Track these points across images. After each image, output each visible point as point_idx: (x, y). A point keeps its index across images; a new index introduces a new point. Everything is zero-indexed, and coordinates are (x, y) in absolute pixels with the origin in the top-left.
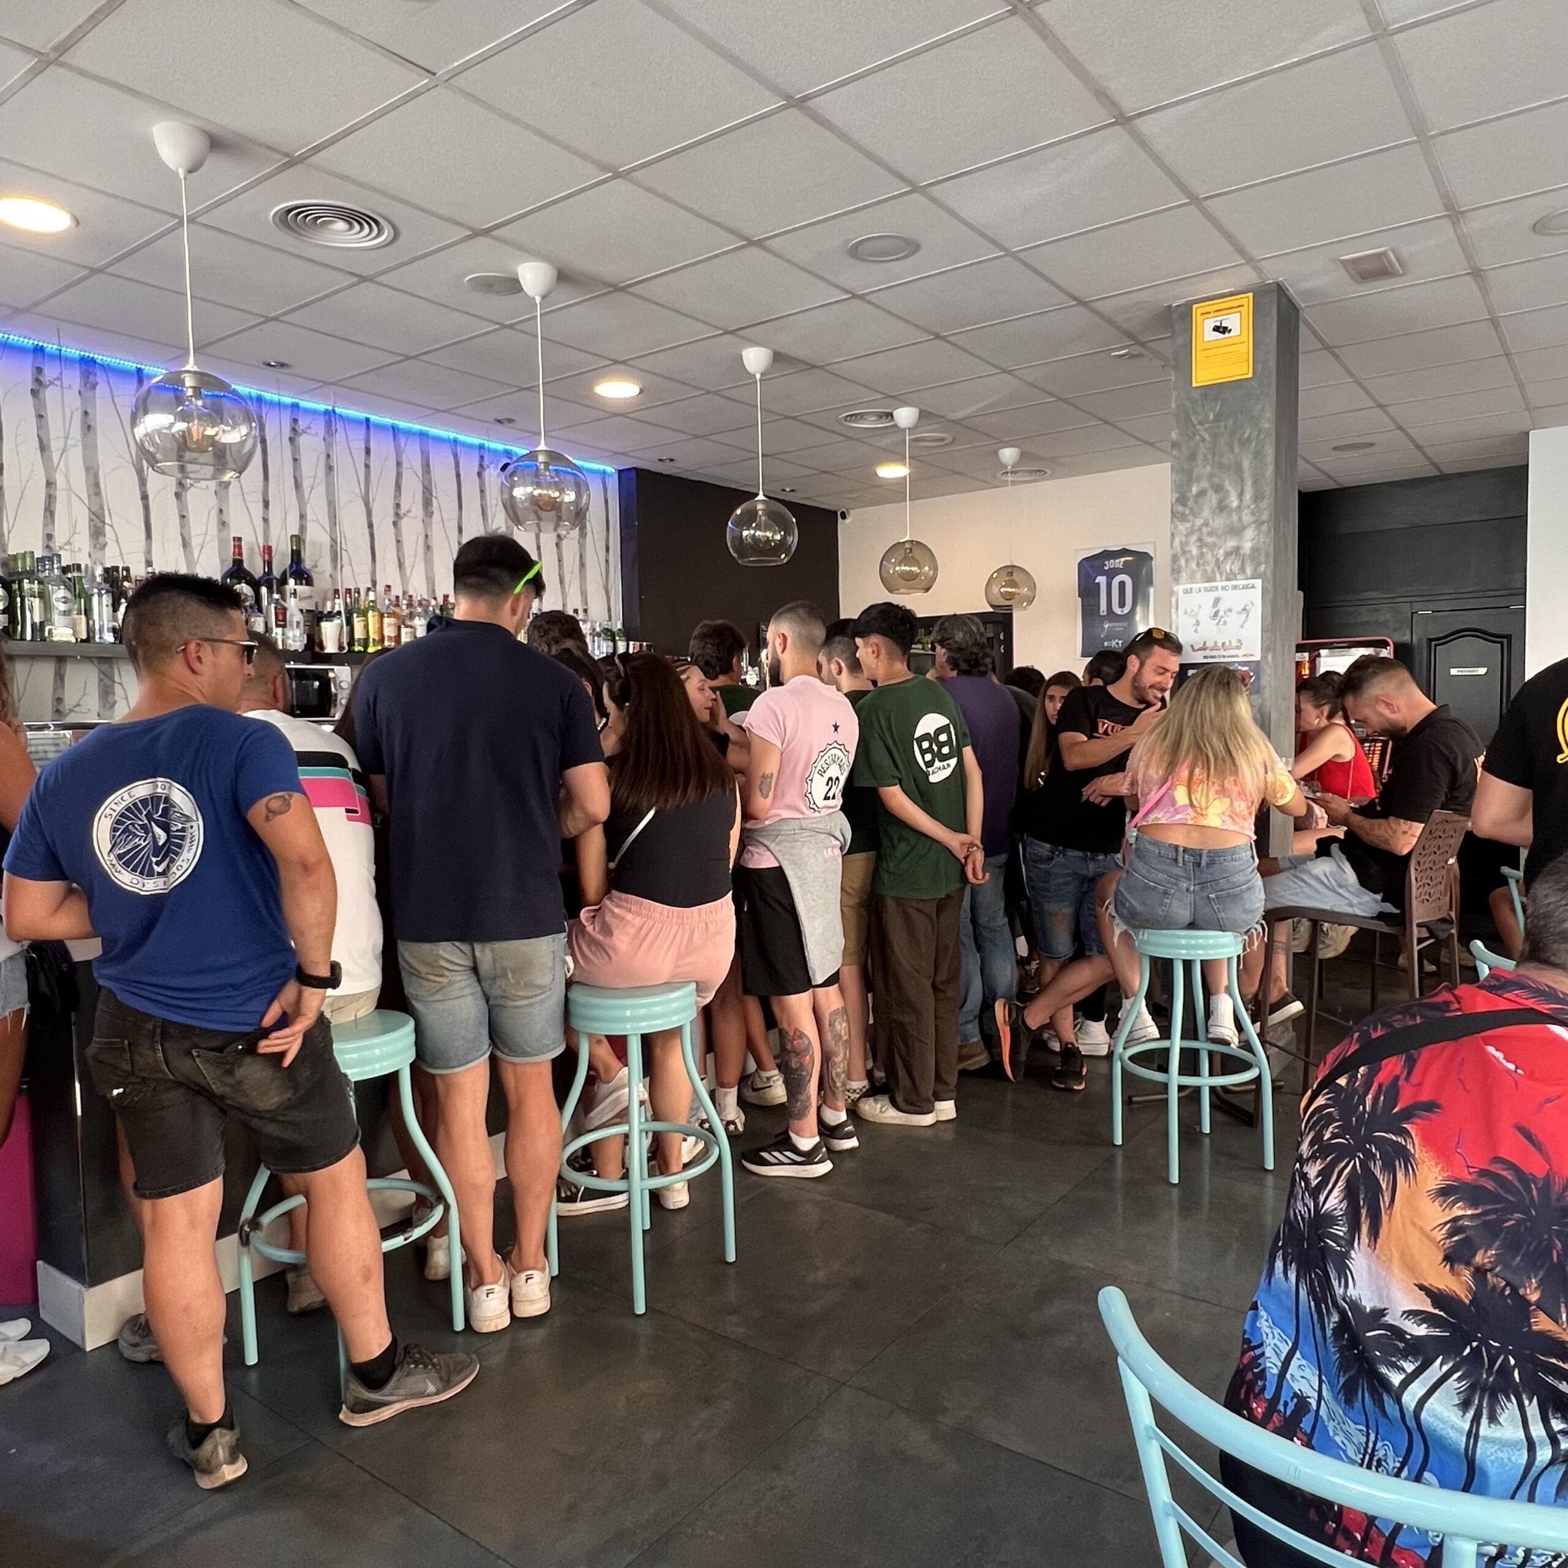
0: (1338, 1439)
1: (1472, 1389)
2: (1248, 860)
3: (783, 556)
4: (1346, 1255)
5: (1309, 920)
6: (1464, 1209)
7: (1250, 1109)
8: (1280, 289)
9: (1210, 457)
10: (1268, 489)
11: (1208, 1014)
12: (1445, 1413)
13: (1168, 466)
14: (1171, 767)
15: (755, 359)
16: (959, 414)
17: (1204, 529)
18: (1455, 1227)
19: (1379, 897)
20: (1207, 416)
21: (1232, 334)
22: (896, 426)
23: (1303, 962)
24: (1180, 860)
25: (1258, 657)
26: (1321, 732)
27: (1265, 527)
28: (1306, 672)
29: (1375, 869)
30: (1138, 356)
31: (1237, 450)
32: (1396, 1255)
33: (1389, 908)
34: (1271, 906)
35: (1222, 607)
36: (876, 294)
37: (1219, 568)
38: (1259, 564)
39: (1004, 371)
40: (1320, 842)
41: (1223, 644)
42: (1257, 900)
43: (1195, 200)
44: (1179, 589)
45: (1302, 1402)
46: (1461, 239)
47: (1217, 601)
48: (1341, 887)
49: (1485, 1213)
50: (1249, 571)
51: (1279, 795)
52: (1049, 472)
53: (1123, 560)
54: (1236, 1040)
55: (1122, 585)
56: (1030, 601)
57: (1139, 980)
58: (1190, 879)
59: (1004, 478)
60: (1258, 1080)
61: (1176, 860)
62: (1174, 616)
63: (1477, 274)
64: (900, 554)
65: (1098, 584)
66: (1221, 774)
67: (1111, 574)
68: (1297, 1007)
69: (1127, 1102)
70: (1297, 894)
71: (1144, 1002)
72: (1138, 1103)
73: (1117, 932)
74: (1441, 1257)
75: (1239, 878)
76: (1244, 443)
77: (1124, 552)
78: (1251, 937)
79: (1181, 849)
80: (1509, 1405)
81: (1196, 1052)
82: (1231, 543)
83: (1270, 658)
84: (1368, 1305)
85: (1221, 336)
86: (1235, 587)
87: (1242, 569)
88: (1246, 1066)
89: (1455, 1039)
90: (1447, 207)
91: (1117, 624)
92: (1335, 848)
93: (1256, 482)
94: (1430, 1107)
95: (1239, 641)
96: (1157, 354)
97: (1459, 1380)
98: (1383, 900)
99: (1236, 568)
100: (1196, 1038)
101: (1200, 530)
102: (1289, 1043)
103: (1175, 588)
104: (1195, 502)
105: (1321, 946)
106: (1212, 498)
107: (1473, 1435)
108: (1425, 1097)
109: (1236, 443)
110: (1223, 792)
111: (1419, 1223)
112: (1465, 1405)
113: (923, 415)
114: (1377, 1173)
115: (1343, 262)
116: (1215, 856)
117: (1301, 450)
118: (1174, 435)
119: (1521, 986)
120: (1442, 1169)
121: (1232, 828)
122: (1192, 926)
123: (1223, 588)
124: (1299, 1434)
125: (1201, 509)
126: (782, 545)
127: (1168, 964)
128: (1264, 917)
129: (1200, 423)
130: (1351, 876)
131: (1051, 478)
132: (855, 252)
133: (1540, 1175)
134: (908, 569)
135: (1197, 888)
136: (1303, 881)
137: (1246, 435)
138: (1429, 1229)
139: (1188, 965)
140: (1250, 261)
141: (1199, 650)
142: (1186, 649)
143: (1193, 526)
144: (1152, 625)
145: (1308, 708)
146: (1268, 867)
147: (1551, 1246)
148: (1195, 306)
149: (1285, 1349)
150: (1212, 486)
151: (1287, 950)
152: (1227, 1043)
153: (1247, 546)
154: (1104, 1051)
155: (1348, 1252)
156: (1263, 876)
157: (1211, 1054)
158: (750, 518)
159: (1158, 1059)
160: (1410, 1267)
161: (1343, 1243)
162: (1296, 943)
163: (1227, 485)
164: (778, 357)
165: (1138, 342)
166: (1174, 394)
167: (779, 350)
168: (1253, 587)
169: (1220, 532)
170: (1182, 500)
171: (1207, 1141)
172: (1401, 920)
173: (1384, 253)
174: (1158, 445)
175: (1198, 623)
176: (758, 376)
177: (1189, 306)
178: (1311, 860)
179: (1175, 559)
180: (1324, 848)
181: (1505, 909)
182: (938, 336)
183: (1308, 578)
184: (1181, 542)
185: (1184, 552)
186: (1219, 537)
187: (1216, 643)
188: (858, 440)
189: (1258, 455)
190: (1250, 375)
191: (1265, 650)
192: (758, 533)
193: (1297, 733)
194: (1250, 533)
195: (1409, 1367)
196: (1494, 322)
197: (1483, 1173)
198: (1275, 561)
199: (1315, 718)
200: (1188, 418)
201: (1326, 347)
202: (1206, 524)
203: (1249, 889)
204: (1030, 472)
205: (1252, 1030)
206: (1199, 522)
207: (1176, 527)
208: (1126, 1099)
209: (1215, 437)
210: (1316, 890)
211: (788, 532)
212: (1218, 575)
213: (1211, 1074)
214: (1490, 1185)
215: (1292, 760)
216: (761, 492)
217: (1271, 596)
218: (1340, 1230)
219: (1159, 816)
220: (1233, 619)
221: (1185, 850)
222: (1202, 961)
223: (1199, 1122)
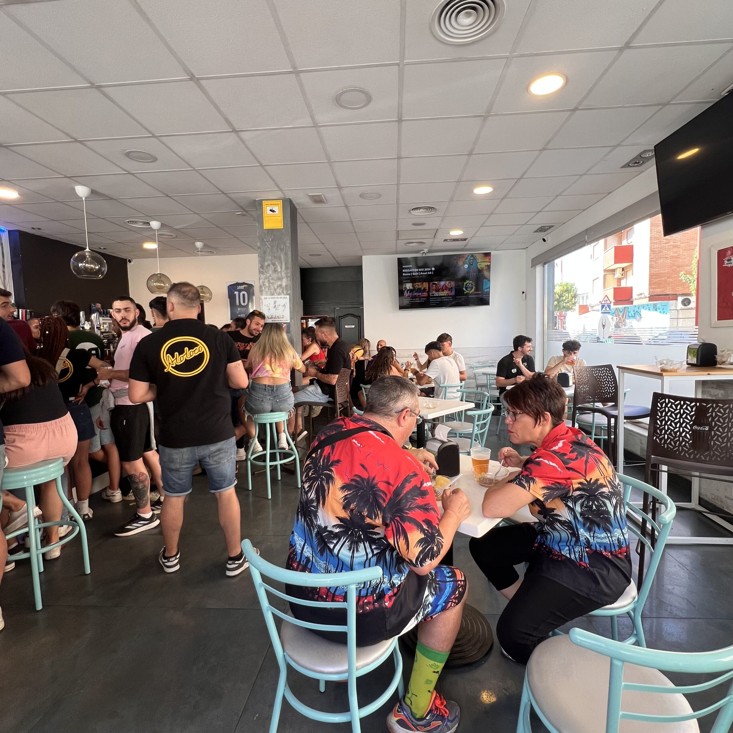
0: (318, 568)
1: (351, 544)
2: (288, 388)
3: (100, 276)
4: (317, 511)
5: (309, 405)
6: (347, 492)
7: (293, 469)
8: (290, 201)
9: (271, 253)
10: (290, 266)
11: (278, 440)
12: (345, 552)
13: (257, 255)
14: (263, 358)
15: (82, 191)
16: (178, 227)
17: (270, 278)
18: (345, 498)
19: (328, 396)
20: (269, 240)
21: (276, 213)
22: (151, 228)
23: (307, 420)
24: (267, 389)
25: (289, 321)
26: (309, 346)
27: (289, 279)
28: (305, 326)
29: (326, 388)
30: (245, 215)
31: (279, 252)
32: (329, 509)
33: (331, 399)
34: (296, 402)
35: (277, 304)
36: (139, 174)
37: (275, 291)
38: (288, 291)
39: (195, 213)
40: (310, 380)
41: (278, 317)
42: (292, 400)
43: (261, 165)
44: (263, 297)
45: (308, 558)
46: (341, 195)
47: (275, 302)
48: (317, 394)
49: (353, 492)
50: (285, 293)
51: (297, 366)
52: (215, 253)
53: (243, 286)
54: (288, 448)
55: (244, 295)
56: (210, 299)
57: (255, 431)
58: (270, 396)
59: (198, 253)
60: (295, 459)
61: (265, 389)
62: (261, 307)
63: (346, 207)
64: (156, 278)
65: (235, 294)
66: (280, 360)
67: (240, 291)
68: (305, 433)
69: (253, 474)
70: (304, 397)
71: (257, 439)
72: (256, 474)
73: (246, 416)
74: (342, 507)
75: (286, 394)
76: (282, 250)
77: (244, 284)
78: (290, 413)
79: (267, 386)
80: (361, 544)
81: (275, 453)
82: (279, 283)
83: (293, 321)
84: (323, 526)
85: (272, 213)
86: (281, 298)
87: (283, 292)
88: (290, 455)
89: (345, 439)
90: (337, 185)
91: (243, 309)
92: (315, 382)
93: (285, 264)
94: (338, 461)
95: (283, 315)
96: (251, 216)
97: (348, 542)
98: (329, 397)
99: (281, 291)
100: (274, 449)
101: (268, 278)
102: (304, 446)
103: (261, 297)
104: (267, 268)
105: (312, 413)
106: (272, 267)
107: (352, 557)
108: (336, 459)
109: (279, 250)
110: (280, 366)
111: (336, 498)
112: (350, 549)
113: (163, 225)
114: (325, 484)
115: (309, 195)
116: (278, 387)
117: (299, 254)
118: (258, 244)
119: (362, 420)
120: (342, 481)
121: (283, 378)
122: (272, 411)
123: (277, 298)
124: (307, 570)
125: (269, 271)
126: (99, 271)
127: (265, 425)
128: (294, 406)
129: (267, 242)
130: (319, 390)
131: (215, 255)
132: (128, 155)
133: (366, 478)
134: (159, 284)
135: (273, 398)
136: (306, 393)
137: (282, 247)
138: (338, 500)
139: (271, 424)
140: (281, 190)
141: (270, 318)
142: (266, 318)
143: (266, 276)
144: (255, 309)
145: (305, 339)
146: (295, 389)
147: (370, 497)
148: (263, 201)
149: (302, 543)
150: (272, 263)
151: (302, 416)
152: (284, 449)
153: (284, 284)
154: (244, 458)
155: (317, 510)
156: (293, 393)
157: (280, 453)
158: (82, 258)
159: (262, 458)
160: (334, 511)
161: (316, 508)
162: (305, 413)
163: (277, 263)
164: (93, 192)
165: (245, 210)
166: (258, 230)
167: (94, 189)
168: (287, 298)
169: (275, 279)
170: (262, 267)
171: (280, 482)
172: (333, 403)
173: (321, 195)
174: (254, 247)
175: (269, 309)
176: (84, 199)
177: (261, 201)
178: (308, 386)
179: (261, 287)
180: (312, 382)
181: (362, 396)
182: (167, 196)
183: (304, 296)
184: (263, 282)
185: (264, 285)
186: (275, 281)
187: (275, 316)
188: (134, 231)
189: (286, 254)
190: (282, 228)
191: (291, 318)
192: (87, 265)
193: (302, 347)
194: (284, 280)
195: (335, 542)
196: (351, 222)
197: (352, 480)
198: (293, 289)
199: (307, 342)
200: (263, 239)
201: (306, 222)
202: (270, 276)
203: (289, 397)
204: (208, 252)
205: (292, 444)
206: (268, 275)
207: (261, 276)
208: (253, 473)
209: (272, 246)
210: (310, 396)
211: (102, 265)
212: (275, 293)
213: (280, 460)
214: (354, 483)
215: (301, 354)
216: (88, 248)
217: (292, 301)
218: (315, 504)
219: (259, 374)
220: (281, 308)
221: (268, 386)
222: (276, 423)
223: (277, 477)
